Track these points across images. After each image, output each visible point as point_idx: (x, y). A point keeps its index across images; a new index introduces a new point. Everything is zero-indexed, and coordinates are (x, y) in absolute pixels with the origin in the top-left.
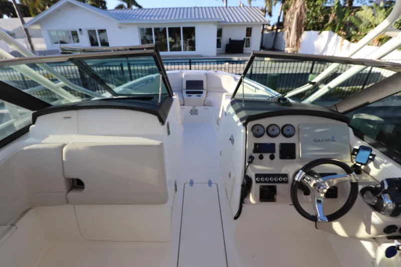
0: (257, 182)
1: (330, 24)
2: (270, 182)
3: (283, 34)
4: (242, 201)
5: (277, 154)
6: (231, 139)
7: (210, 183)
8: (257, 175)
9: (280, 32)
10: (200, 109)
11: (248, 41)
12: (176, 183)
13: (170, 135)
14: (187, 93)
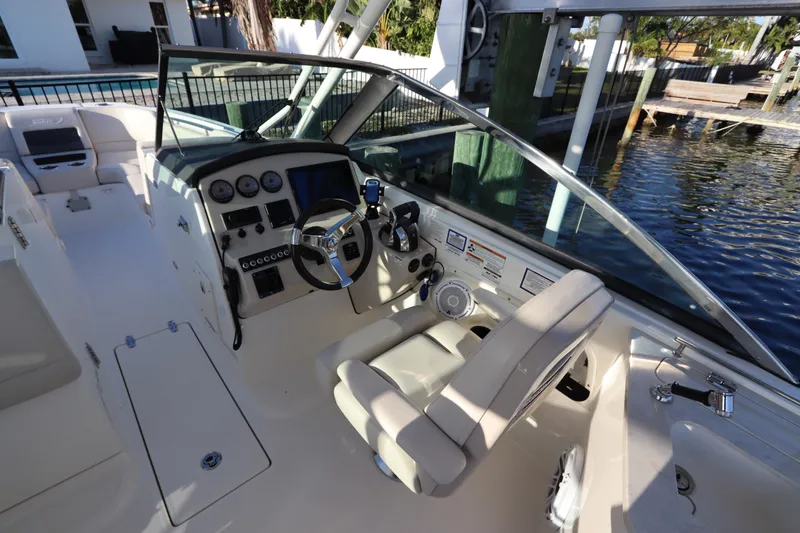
0: (245, 270)
1: (314, 7)
2: (265, 264)
3: (236, 20)
4: (236, 317)
5: (266, 222)
6: (180, 225)
7: (173, 327)
8: (241, 261)
9: (230, 16)
10: (93, 194)
11: (163, 35)
12: (89, 349)
13: (28, 247)
14: (38, 162)
